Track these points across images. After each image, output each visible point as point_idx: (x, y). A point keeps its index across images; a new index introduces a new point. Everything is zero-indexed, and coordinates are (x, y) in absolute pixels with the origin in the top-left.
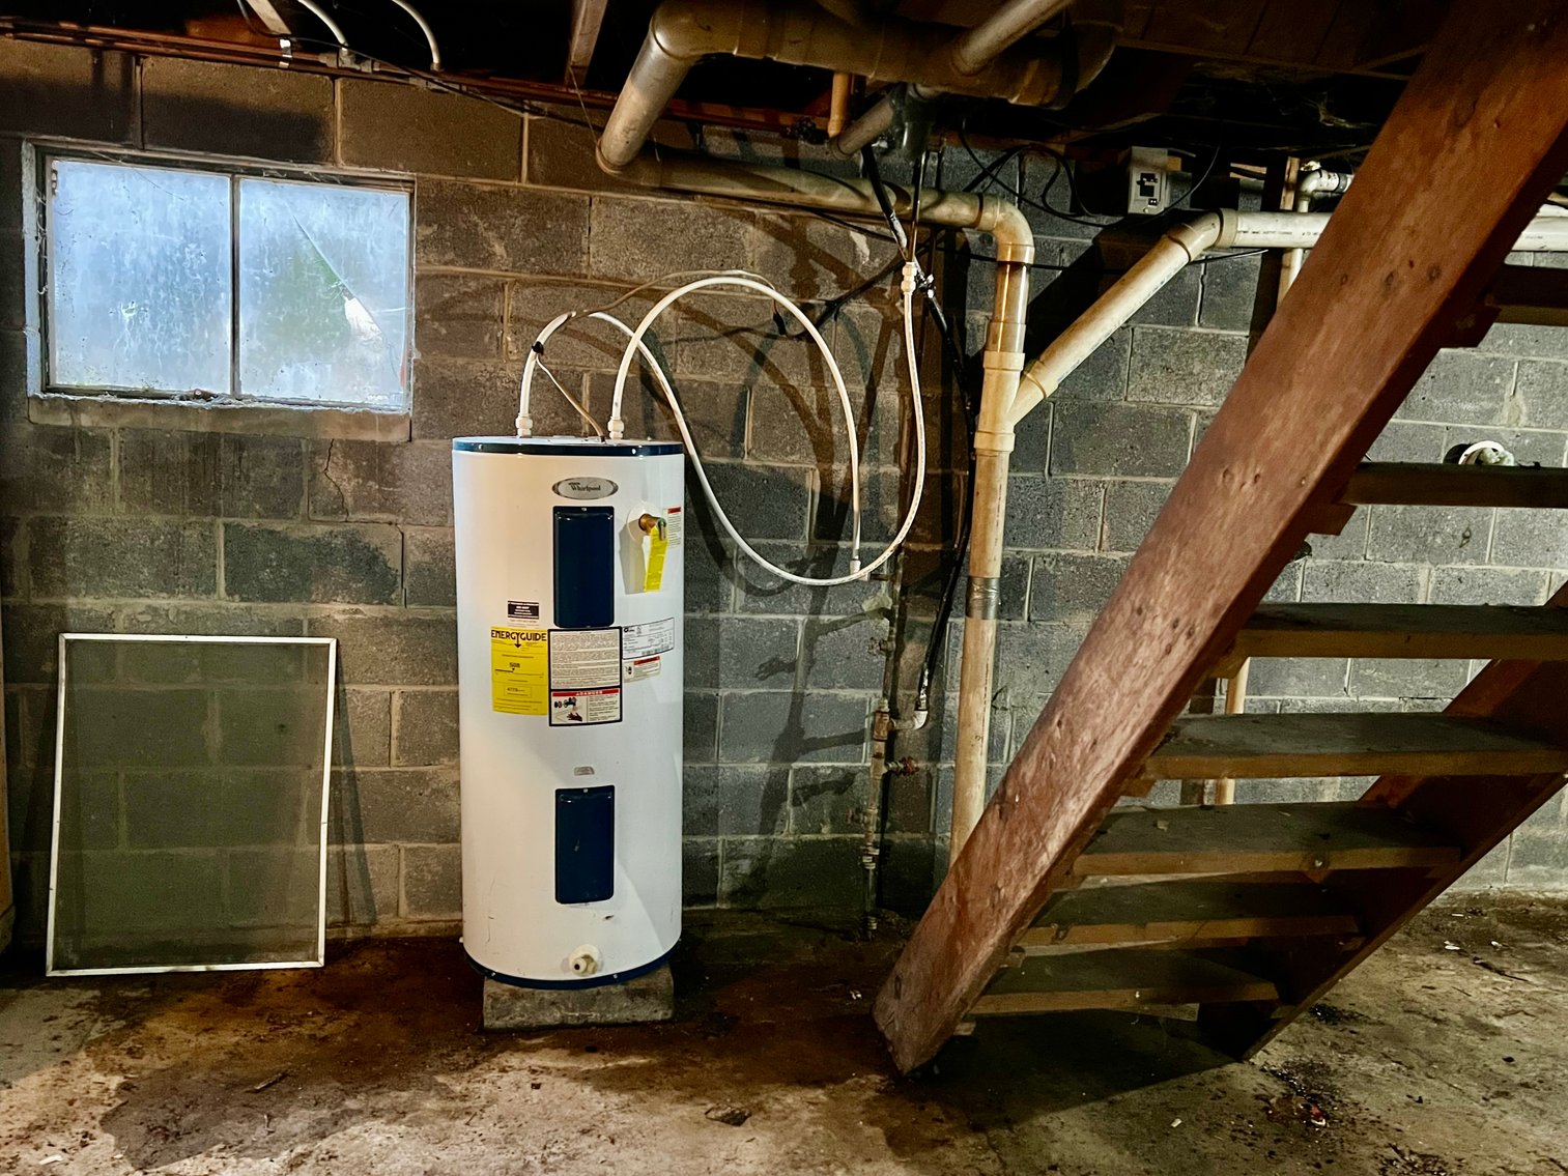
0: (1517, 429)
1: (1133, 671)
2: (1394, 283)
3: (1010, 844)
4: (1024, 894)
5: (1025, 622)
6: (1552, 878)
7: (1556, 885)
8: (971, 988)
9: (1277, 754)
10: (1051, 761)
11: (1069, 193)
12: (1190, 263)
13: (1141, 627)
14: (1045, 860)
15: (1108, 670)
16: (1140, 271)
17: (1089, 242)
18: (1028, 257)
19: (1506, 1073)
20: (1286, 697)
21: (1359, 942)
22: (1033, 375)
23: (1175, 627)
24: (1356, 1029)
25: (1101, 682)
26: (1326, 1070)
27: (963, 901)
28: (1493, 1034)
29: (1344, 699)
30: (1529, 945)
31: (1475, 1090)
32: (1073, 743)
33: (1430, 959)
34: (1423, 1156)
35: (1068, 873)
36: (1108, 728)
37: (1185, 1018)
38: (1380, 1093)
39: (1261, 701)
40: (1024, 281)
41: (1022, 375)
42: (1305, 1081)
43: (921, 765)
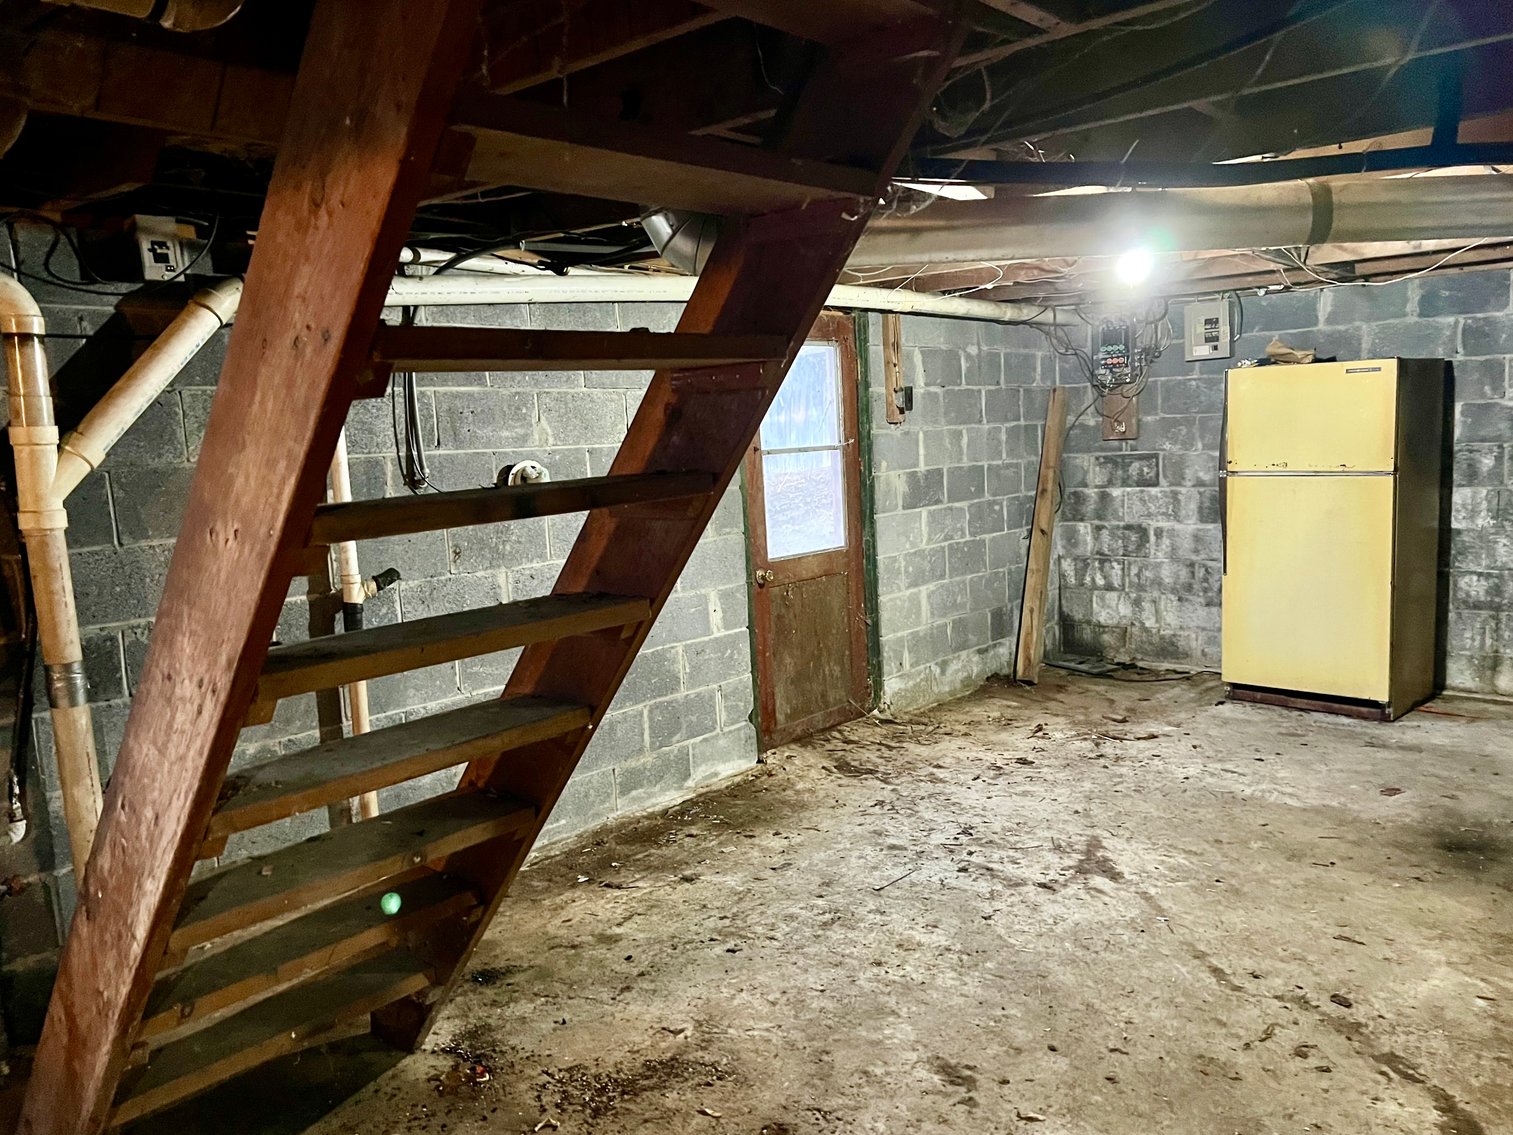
0: (548, 448)
1: (175, 737)
2: (300, 346)
3: (103, 942)
4: (125, 990)
5: (127, 699)
6: (650, 796)
7: (654, 801)
8: (98, 1104)
9: (343, 777)
10: (123, 847)
11: (76, 262)
12: (223, 326)
13: (173, 692)
14: (136, 949)
15: (155, 743)
16: (171, 335)
17: (111, 309)
18: (38, 326)
19: (627, 971)
20: (408, 709)
21: (479, 912)
22: (73, 446)
23: (200, 687)
24: (511, 981)
25: (151, 756)
26: (488, 1028)
27: (71, 1018)
28: (616, 941)
29: (461, 697)
30: (640, 856)
31: (606, 995)
32: (139, 823)
33: (568, 895)
34: (569, 1070)
35: (165, 953)
36: (165, 801)
37: (361, 1032)
38: (532, 1029)
39: (386, 717)
40: (38, 352)
41: (59, 447)
42: (470, 1046)
43: (33, 878)
